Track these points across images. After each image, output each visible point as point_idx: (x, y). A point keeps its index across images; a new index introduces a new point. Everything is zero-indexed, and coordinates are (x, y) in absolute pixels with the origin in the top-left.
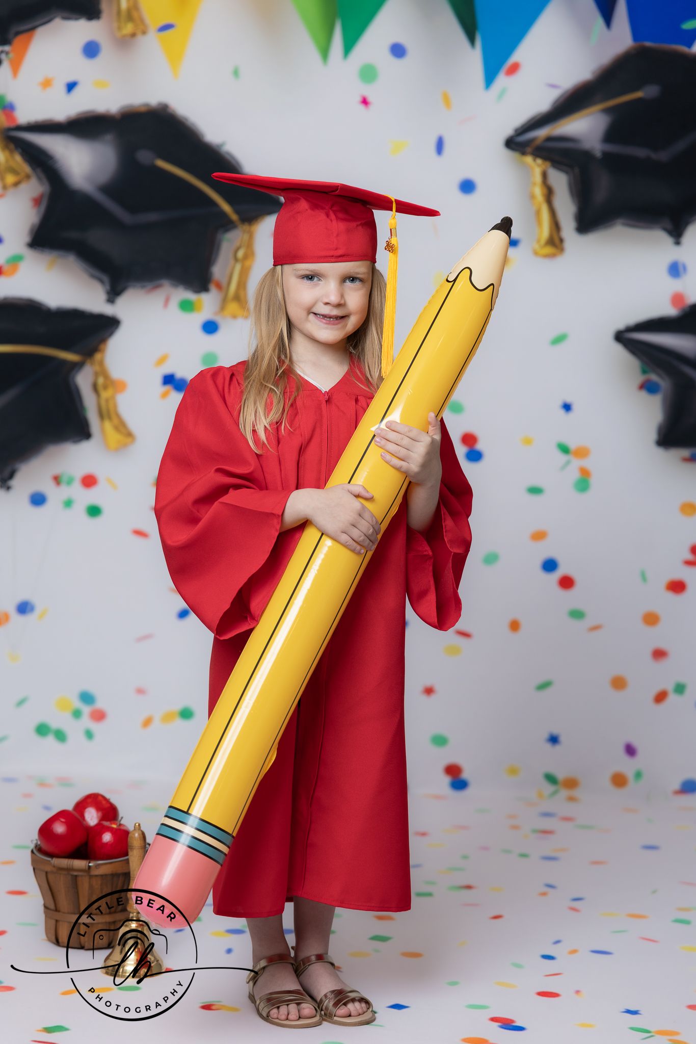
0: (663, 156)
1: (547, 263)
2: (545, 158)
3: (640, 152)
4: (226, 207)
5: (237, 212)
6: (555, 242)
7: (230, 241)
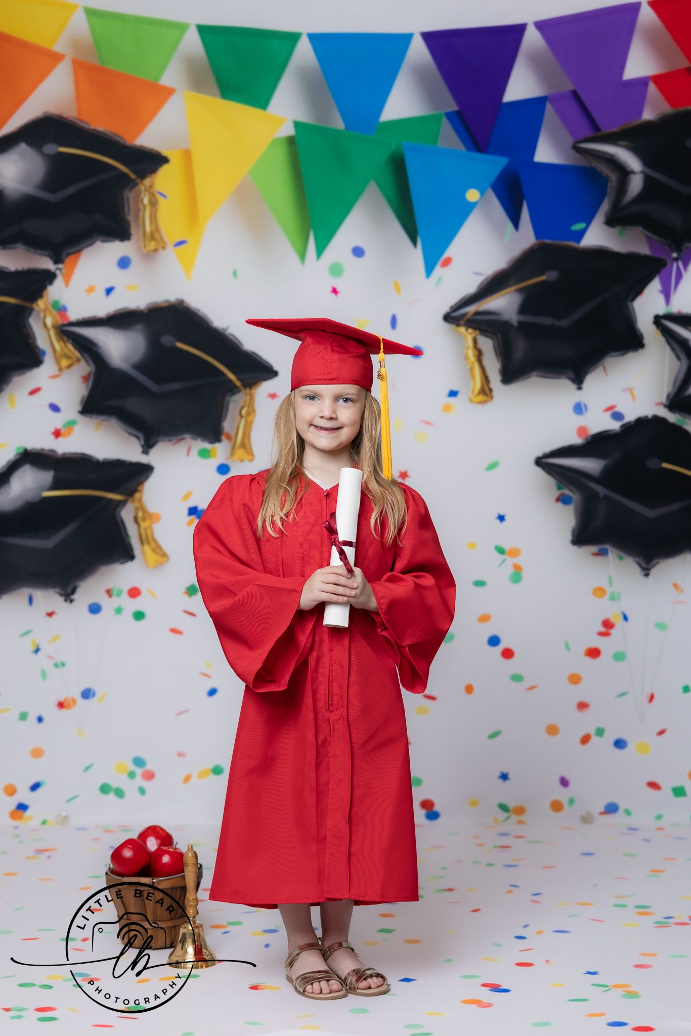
0: (564, 323)
1: (480, 407)
2: (475, 328)
3: (547, 321)
4: (232, 376)
5: (239, 379)
6: (486, 392)
7: (236, 402)
